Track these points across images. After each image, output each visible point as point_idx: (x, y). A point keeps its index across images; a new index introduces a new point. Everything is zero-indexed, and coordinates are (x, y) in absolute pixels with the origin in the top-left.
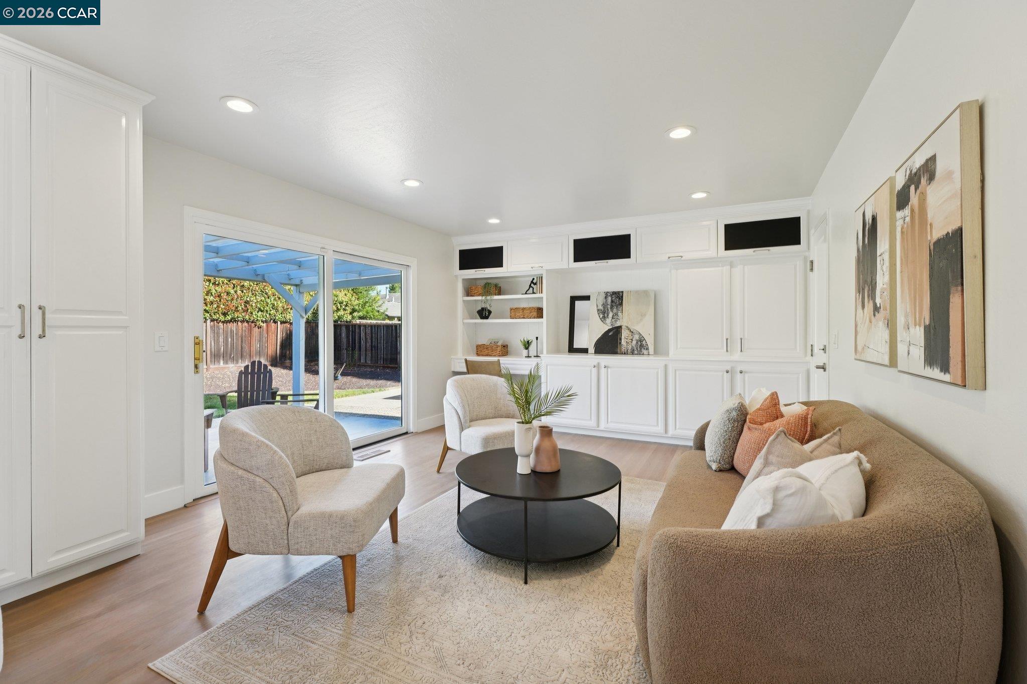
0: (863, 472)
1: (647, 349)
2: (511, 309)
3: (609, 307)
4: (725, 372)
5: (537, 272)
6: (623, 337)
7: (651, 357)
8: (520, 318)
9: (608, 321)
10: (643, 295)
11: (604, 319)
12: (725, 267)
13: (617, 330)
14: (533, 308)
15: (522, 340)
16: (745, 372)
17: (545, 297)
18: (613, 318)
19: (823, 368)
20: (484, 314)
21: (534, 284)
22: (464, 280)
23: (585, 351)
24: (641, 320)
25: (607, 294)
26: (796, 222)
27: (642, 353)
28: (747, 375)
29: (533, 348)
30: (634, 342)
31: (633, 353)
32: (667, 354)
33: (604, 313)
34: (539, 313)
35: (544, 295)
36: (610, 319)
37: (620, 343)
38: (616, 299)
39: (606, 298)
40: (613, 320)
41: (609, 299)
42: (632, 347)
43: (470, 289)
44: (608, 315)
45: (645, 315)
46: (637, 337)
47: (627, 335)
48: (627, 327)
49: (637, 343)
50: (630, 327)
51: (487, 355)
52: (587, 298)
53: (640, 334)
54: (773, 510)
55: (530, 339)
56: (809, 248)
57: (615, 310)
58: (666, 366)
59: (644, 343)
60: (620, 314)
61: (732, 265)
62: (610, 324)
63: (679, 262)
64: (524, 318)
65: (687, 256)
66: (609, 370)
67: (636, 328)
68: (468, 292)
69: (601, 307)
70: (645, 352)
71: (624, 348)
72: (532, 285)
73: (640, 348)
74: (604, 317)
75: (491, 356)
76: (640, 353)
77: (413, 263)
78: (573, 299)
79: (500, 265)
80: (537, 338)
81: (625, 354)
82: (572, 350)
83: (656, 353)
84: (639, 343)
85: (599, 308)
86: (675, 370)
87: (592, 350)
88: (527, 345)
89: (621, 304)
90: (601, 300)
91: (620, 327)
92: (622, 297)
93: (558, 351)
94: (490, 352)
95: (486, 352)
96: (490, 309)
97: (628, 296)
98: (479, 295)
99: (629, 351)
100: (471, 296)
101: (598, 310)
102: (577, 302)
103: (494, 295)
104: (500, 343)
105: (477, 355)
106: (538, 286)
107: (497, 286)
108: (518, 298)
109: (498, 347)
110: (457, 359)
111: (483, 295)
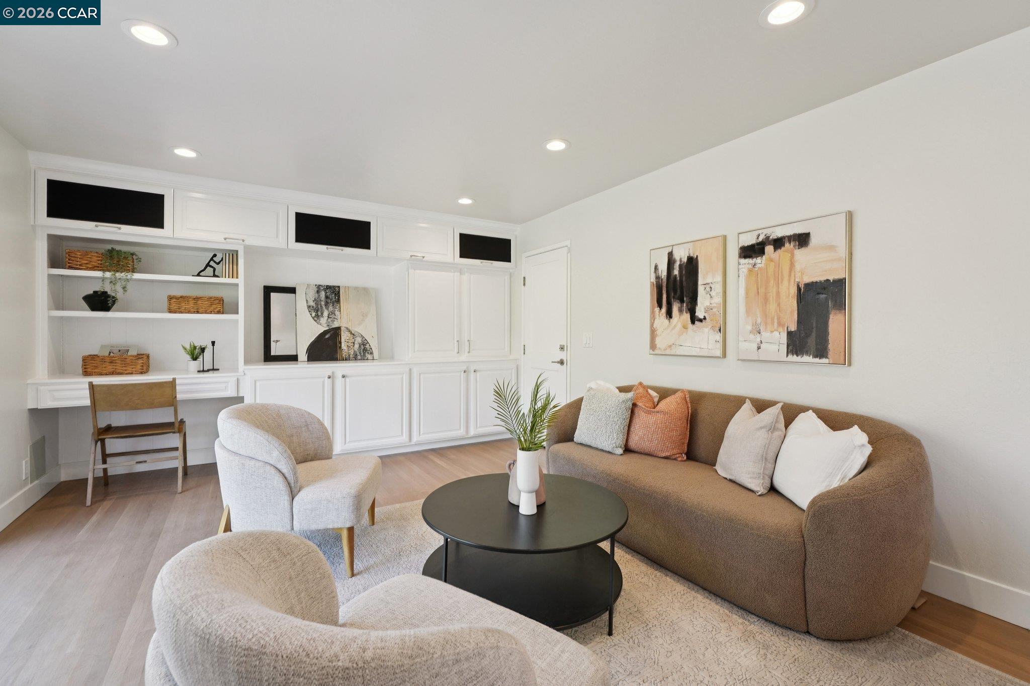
1: (372, 353)
2: (170, 298)
3: (323, 303)
4: (463, 372)
5: (231, 247)
6: (343, 340)
7: (375, 363)
8: (189, 312)
9: (324, 320)
10: (364, 292)
11: (317, 318)
12: (456, 273)
13: (335, 333)
15: (188, 347)
16: (478, 371)
17: (242, 285)
18: (329, 317)
19: (562, 362)
20: (99, 302)
21: (217, 262)
22: (50, 236)
23: (294, 358)
24: (363, 320)
25: (319, 288)
26: (508, 243)
27: (366, 358)
28: (478, 374)
30: (357, 346)
31: (355, 358)
33: (317, 311)
35: (240, 281)
36: (326, 318)
37: (340, 347)
38: (332, 295)
39: (318, 292)
40: (330, 320)
41: (323, 294)
42: (354, 351)
43: (64, 255)
44: (322, 314)
45: (367, 316)
46: (359, 340)
47: (348, 338)
48: (347, 328)
49: (360, 346)
50: (350, 328)
52: (292, 290)
53: (362, 337)
55: (202, 344)
56: (520, 265)
57: (331, 308)
58: (410, 371)
59: (367, 346)
60: (337, 313)
61: (462, 271)
62: (325, 325)
63: (418, 262)
64: (198, 312)
65: (428, 258)
66: (347, 380)
67: (356, 329)
69: (312, 303)
70: (370, 357)
71: (344, 354)
72: (212, 263)
73: (364, 352)
74: (317, 316)
76: (364, 359)
78: (268, 290)
79: (158, 223)
80: (213, 343)
81: (346, 360)
82: (269, 358)
83: (381, 358)
84: (362, 347)
85: (309, 304)
86: (420, 375)
87: (303, 356)
89: (338, 301)
90: (312, 294)
91: (339, 328)
92: (339, 292)
94: (119, 368)
95: (110, 368)
96: (120, 295)
97: (345, 292)
98: (93, 268)
99: (351, 356)
100: (71, 268)
101: (309, 307)
102: (272, 294)
103: (128, 271)
104: (133, 352)
105: (86, 373)
106: (225, 267)
107: (134, 257)
108: (183, 281)
109: (136, 358)
110: (45, 384)
111: (102, 269)
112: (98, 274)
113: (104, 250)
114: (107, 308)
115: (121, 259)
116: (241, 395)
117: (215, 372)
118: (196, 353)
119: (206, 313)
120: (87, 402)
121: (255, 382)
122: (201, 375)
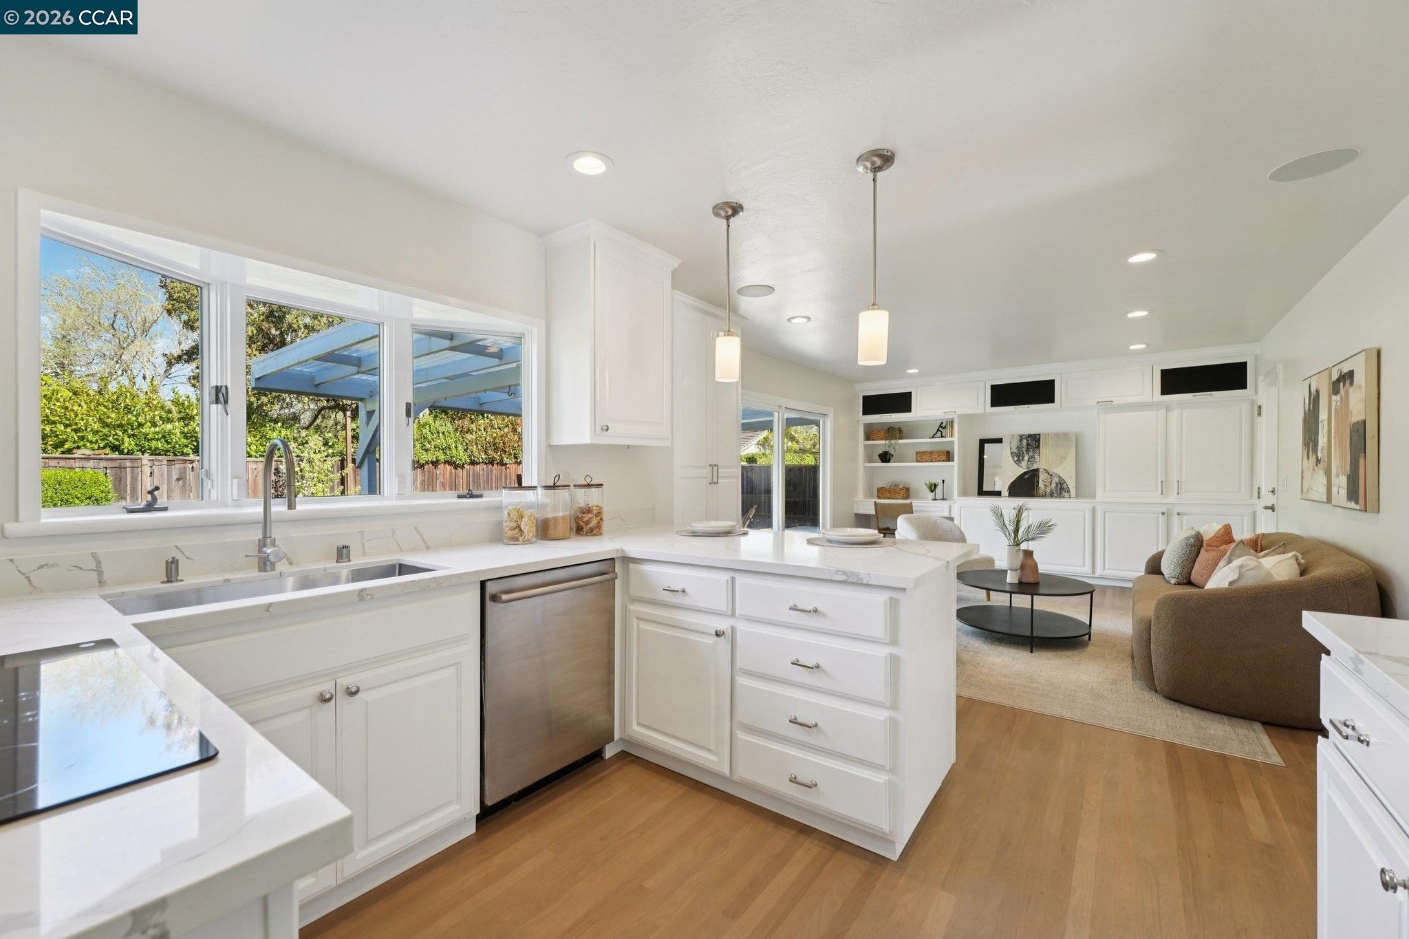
0: (1299, 564)
1: (1069, 492)
2: (917, 453)
3: (1024, 449)
4: (1161, 515)
5: (950, 417)
6: (1040, 480)
7: (1072, 500)
8: (927, 461)
9: (1024, 464)
10: (1063, 438)
11: (1018, 461)
12: (1160, 412)
13: (1034, 473)
14: (943, 451)
15: (928, 484)
16: (1184, 514)
17: (955, 441)
18: (1029, 461)
19: (1272, 508)
20: (885, 457)
21: (943, 428)
22: (865, 424)
23: (998, 494)
24: (1061, 463)
25: (1021, 437)
26: (1242, 367)
27: (1063, 496)
28: (1185, 518)
29: (939, 490)
30: (1054, 485)
31: (1052, 495)
32: (1093, 496)
33: (1018, 456)
34: (948, 456)
35: (955, 439)
36: (1026, 462)
37: (1038, 486)
38: (1033, 442)
39: (1021, 440)
40: (1029, 463)
41: (1025, 442)
42: (1051, 489)
43: (870, 433)
44: (1023, 458)
45: (1065, 458)
46: (1056, 480)
47: (1045, 478)
48: (1045, 470)
49: (1057, 485)
50: (1048, 470)
51: (890, 498)
52: (1000, 441)
53: (1060, 477)
54: (1238, 578)
55: (937, 482)
56: (1256, 392)
57: (1031, 453)
58: (1094, 509)
59: (1064, 485)
60: (1036, 457)
61: (1168, 408)
62: (1025, 467)
63: (1106, 406)
64: (932, 461)
65: (1117, 401)
66: (1030, 512)
67: (1056, 470)
68: (869, 436)
69: (1015, 450)
70: (1066, 494)
71: (1041, 492)
72: (941, 429)
73: (1060, 490)
75: (894, 498)
76: (1060, 496)
77: (831, 414)
78: (983, 442)
79: (909, 410)
80: (943, 481)
81: (1043, 496)
82: (981, 492)
83: (1077, 496)
84: (1059, 486)
85: (1012, 451)
86: (1105, 512)
87: (1005, 492)
88: (933, 488)
89: (1038, 447)
90: (1015, 442)
91: (1037, 470)
92: (1039, 440)
93: (964, 493)
94: (894, 495)
95: (889, 495)
96: (892, 452)
97: (1046, 439)
98: (881, 439)
99: (1048, 493)
100: (873, 440)
101: (1012, 453)
102: (986, 446)
103: (896, 439)
104: (901, 486)
105: (879, 497)
106: (948, 430)
107: (900, 430)
108: (924, 442)
109: (901, 490)
110: (861, 501)
111: (886, 439)
112: (883, 442)
113: (886, 428)
114: (888, 461)
115: (894, 432)
116: (952, 516)
117: (945, 502)
120: (873, 512)
121: (961, 508)
122: (934, 502)
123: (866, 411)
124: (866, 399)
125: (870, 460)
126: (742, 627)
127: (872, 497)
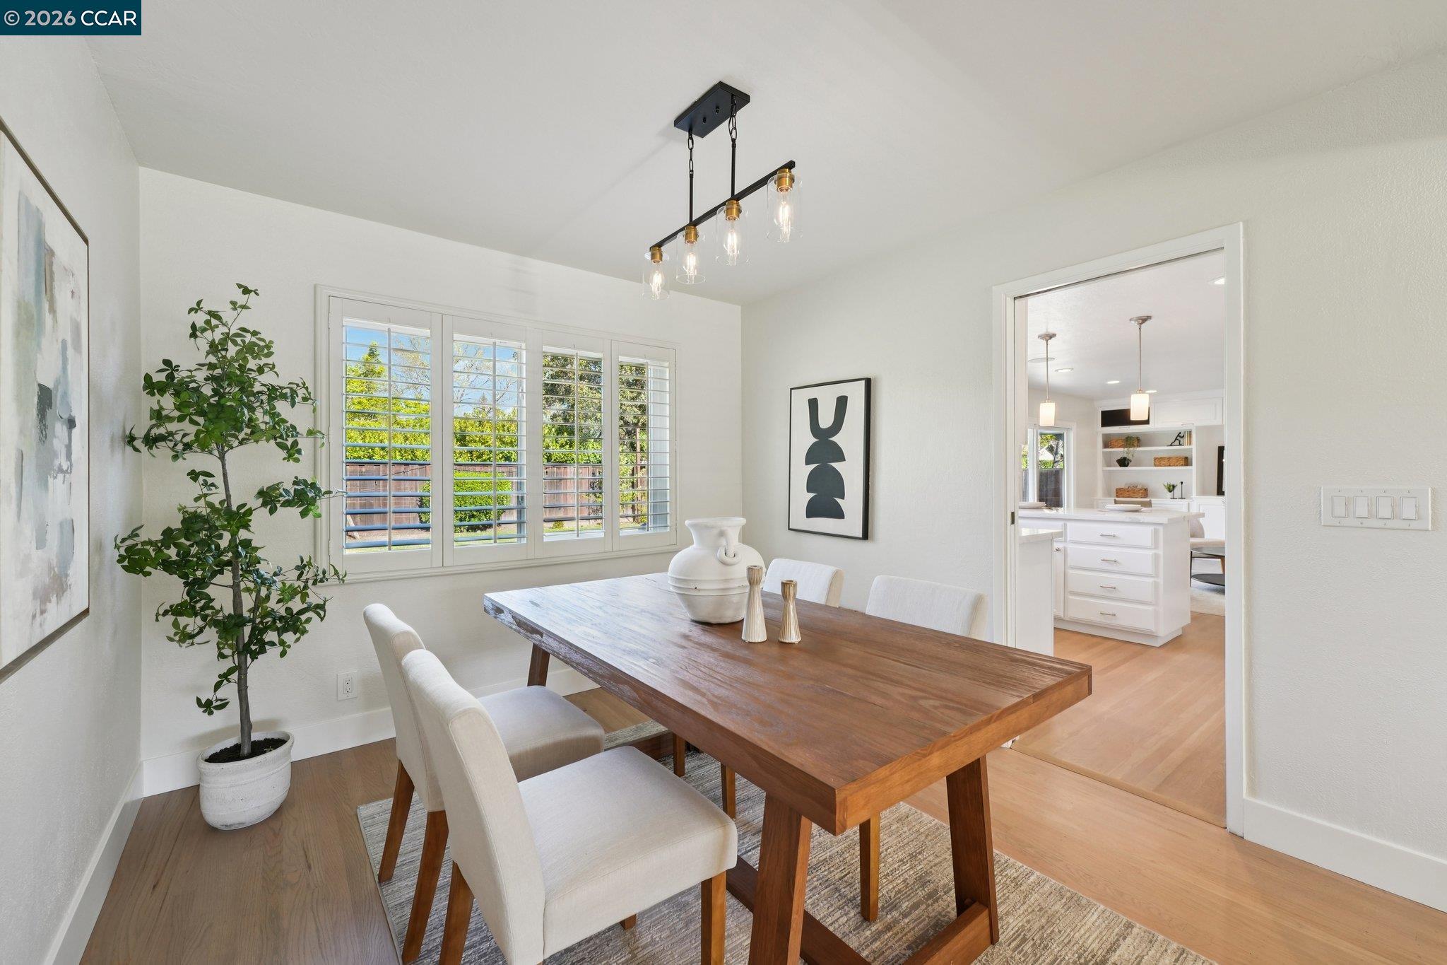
2: (1155, 459)
5: (1188, 428)
8: (1165, 466)
14: (1181, 457)
15: (1166, 484)
20: (1123, 462)
21: (1181, 437)
22: (1103, 435)
29: (1177, 491)
34: (1187, 461)
35: (1194, 447)
43: (1109, 442)
51: (1128, 497)
55: (1175, 483)
64: (1170, 466)
68: (1107, 444)
72: (1179, 438)
77: (1074, 426)
78: (1222, 449)
80: (1182, 483)
82: (1220, 492)
93: (1203, 492)
94: (1131, 495)
95: (1127, 495)
96: (1132, 458)
98: (1120, 447)
100: (1111, 448)
103: (1134, 447)
104: (1139, 487)
105: (1117, 496)
106: (1186, 439)
107: (1138, 439)
108: (1163, 450)
109: (1140, 490)
110: (1100, 500)
111: (1124, 447)
112: (1122, 449)
113: (1124, 438)
114: (1126, 466)
115: (1131, 441)
117: (1183, 500)
118: (1171, 488)
119: (1174, 465)
121: (1199, 505)
122: (1173, 500)
123: (1104, 424)
124: (1104, 413)
125: (1109, 465)
126: (1070, 546)
127: (1110, 496)
